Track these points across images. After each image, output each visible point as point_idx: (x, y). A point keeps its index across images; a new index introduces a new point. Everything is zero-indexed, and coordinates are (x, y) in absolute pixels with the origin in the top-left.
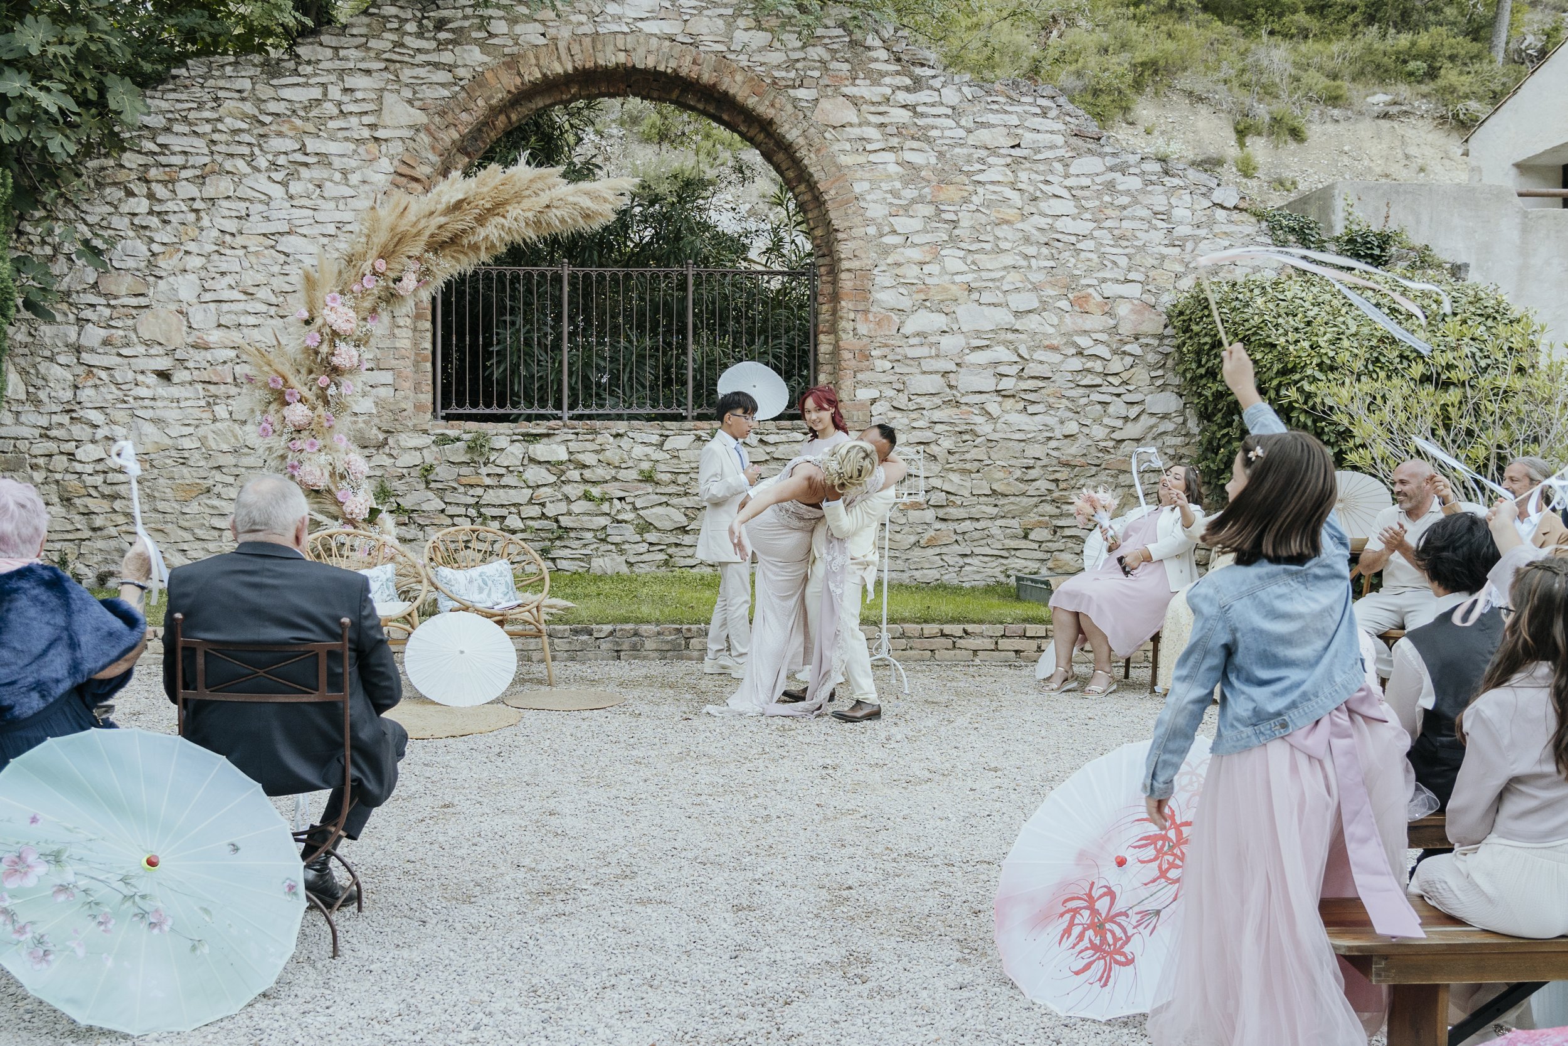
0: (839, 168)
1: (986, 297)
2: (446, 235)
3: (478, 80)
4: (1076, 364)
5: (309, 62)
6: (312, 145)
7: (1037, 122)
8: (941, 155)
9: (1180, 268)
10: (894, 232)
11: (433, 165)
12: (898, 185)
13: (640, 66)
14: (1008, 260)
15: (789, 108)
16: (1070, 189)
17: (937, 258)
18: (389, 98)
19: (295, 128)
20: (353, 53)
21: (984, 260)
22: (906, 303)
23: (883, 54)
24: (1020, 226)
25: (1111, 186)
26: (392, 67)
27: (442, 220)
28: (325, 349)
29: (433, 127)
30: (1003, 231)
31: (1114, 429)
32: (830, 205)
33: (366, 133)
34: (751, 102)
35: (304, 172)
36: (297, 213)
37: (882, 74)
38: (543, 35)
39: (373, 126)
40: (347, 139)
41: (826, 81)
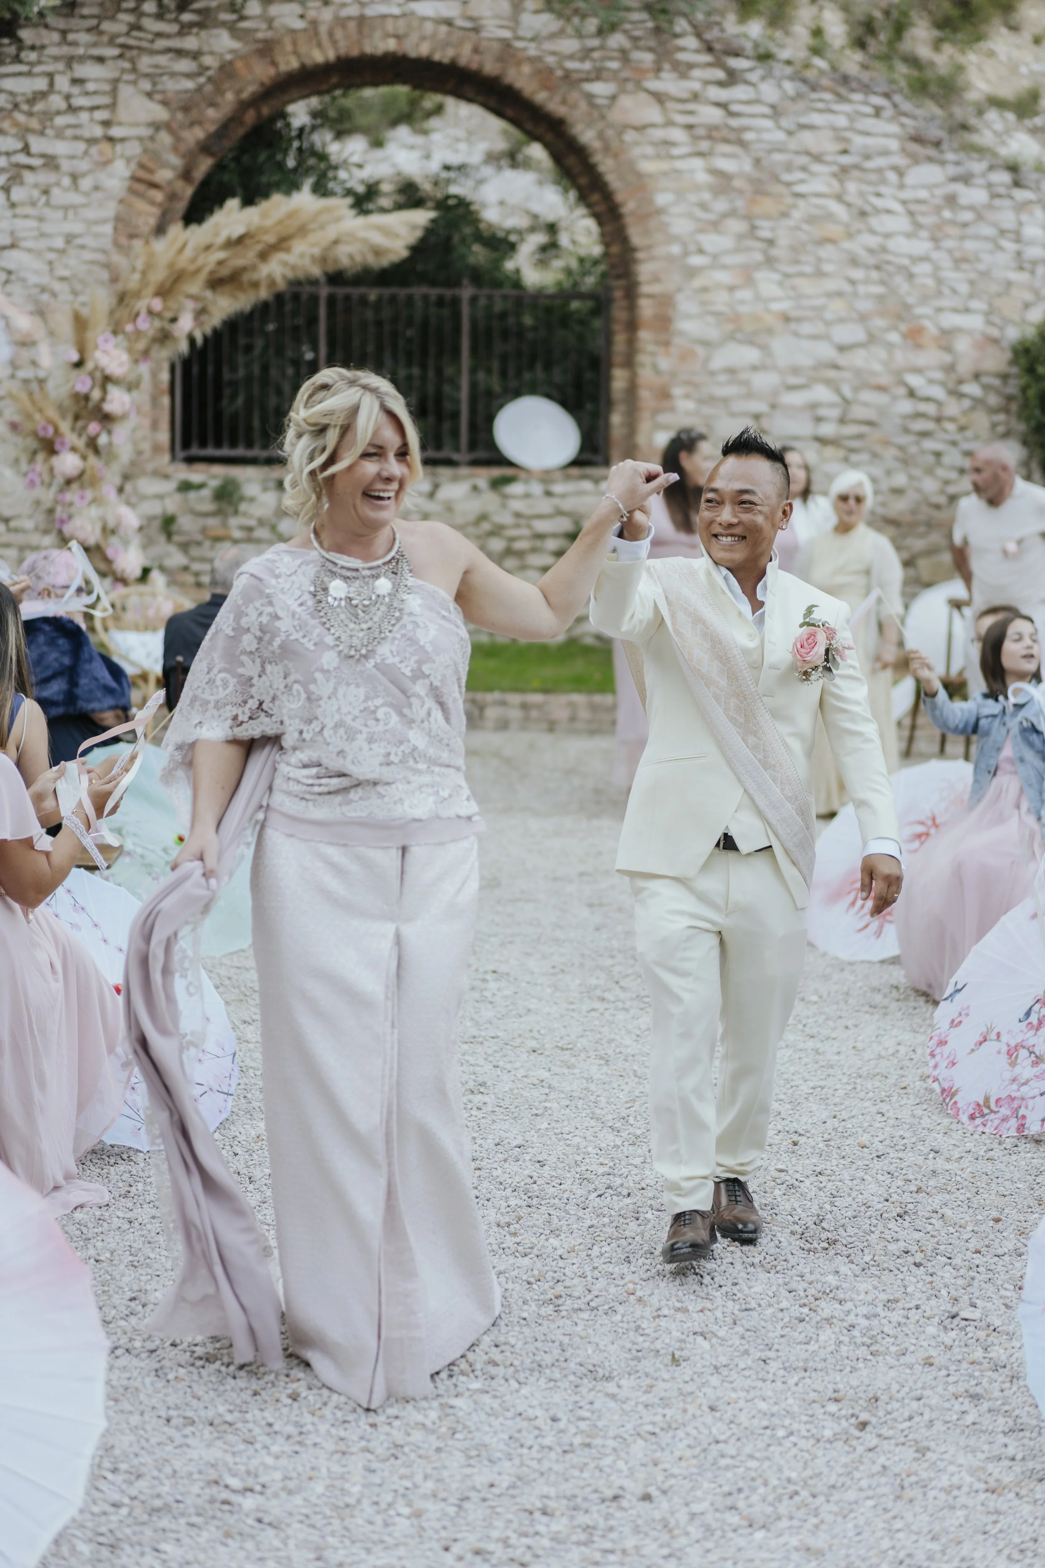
0: (639, 175)
1: (806, 328)
2: (225, 272)
3: (227, 70)
4: (906, 406)
5: (33, 48)
6: (37, 145)
7: (870, 124)
8: (757, 162)
9: (1029, 297)
10: (701, 251)
11: (173, 168)
12: (706, 196)
13: (413, 54)
14: (831, 285)
15: (583, 106)
16: (904, 202)
17: (749, 281)
18: (126, 91)
19: (16, 124)
20: (83, 38)
21: (805, 286)
22: (713, 333)
23: (691, 42)
24: (847, 245)
25: (951, 200)
26: (129, 54)
27: (221, 255)
28: (96, 395)
29: (175, 126)
30: (826, 252)
31: (947, 482)
32: (629, 221)
33: (98, 131)
34: (540, 97)
35: (28, 177)
36: (20, 223)
37: (691, 66)
38: (302, 16)
39: (106, 124)
40: (76, 138)
41: (626, 74)
